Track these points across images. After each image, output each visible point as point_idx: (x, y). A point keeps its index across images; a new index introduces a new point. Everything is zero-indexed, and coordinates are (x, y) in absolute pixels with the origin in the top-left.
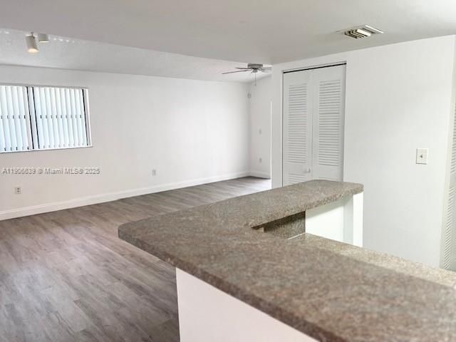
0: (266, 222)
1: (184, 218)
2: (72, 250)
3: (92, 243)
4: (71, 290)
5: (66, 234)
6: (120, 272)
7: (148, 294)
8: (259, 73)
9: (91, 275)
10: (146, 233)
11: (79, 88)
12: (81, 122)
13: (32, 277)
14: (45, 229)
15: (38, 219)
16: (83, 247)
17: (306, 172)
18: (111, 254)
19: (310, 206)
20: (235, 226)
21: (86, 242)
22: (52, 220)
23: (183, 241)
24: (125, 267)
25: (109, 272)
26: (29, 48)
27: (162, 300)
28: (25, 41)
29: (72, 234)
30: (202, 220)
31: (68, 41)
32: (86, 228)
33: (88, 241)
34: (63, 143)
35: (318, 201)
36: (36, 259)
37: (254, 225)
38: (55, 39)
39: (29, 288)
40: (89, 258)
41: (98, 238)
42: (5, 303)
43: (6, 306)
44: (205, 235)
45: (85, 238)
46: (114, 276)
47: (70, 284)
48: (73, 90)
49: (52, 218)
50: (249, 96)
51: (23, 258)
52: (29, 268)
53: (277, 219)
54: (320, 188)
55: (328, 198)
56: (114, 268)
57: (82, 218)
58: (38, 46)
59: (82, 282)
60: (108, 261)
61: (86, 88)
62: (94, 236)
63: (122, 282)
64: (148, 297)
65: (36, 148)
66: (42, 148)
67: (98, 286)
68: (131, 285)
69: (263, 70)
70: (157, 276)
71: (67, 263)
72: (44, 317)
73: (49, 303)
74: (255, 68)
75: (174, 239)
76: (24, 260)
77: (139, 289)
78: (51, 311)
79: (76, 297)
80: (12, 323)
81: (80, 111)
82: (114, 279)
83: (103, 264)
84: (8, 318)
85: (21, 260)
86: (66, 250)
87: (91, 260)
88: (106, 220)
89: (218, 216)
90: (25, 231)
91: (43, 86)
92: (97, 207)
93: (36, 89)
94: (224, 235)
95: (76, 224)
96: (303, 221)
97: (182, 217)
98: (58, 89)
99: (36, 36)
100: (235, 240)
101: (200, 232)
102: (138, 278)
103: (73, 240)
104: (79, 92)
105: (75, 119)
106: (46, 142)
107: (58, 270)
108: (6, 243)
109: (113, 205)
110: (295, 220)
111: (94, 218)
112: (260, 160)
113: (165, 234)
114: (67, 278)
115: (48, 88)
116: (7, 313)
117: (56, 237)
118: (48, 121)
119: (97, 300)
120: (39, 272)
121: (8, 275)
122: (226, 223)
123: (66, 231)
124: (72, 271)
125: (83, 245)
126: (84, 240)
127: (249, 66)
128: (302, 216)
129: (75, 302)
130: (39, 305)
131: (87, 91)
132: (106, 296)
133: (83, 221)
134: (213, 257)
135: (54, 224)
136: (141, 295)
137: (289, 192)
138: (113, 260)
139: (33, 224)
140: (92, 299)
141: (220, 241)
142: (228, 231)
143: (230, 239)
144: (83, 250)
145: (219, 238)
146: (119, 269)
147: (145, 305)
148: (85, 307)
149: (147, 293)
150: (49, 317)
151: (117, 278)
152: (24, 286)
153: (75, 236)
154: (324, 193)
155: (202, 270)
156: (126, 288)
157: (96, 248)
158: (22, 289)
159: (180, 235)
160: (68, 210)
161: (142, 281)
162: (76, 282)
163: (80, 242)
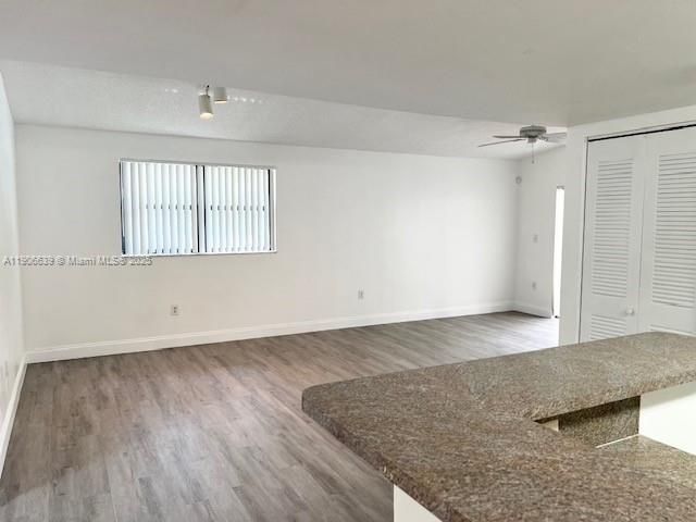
0: (566, 411)
1: (411, 387)
2: (237, 404)
3: (265, 397)
4: (231, 467)
5: (231, 378)
6: (304, 450)
7: (342, 493)
8: (539, 143)
9: (260, 449)
10: (347, 409)
11: (263, 168)
12: (264, 215)
13: (180, 440)
14: (205, 369)
15: (196, 352)
16: (253, 402)
17: (626, 314)
18: (291, 417)
19: (652, 386)
20: (507, 416)
21: (256, 393)
22: (215, 357)
23: (410, 434)
24: (311, 441)
25: (287, 448)
26: (201, 112)
27: (364, 508)
28: (197, 101)
29: (239, 379)
30: (443, 393)
31: (253, 101)
32: (260, 372)
33: (261, 392)
34: (237, 246)
35: (668, 378)
36: (189, 413)
37: (543, 415)
38: (236, 99)
39: (175, 456)
40: (259, 420)
41: (274, 390)
42: (140, 476)
43: (141, 480)
44: (450, 426)
45: (256, 388)
46: (294, 455)
47: (230, 459)
48: (255, 171)
49: (215, 353)
50: (519, 179)
51: (171, 409)
52: (177, 425)
53: (587, 407)
54: (667, 350)
55: (688, 374)
56: (294, 442)
57: (256, 357)
58: (214, 109)
59: (247, 458)
60: (284, 428)
61: (273, 167)
62: (269, 386)
63: (305, 466)
64: (342, 499)
65: (202, 251)
66: (209, 252)
67: (268, 468)
68: (319, 474)
69: (546, 139)
70: (357, 465)
71: (229, 425)
72: (189, 506)
73: (198, 485)
74: (532, 134)
75: (394, 427)
76: (172, 412)
77: (328, 482)
78: (200, 500)
79: (236, 482)
80: (145, 509)
81: (264, 201)
82: (292, 458)
83: (278, 432)
84: (141, 500)
85: (168, 411)
86: (228, 404)
87: (263, 424)
88: (287, 363)
89: (472, 390)
90: (179, 369)
91: (217, 165)
92: (277, 342)
93: (208, 169)
94: (488, 432)
95: (247, 365)
96: (635, 413)
97: (408, 384)
98: (236, 169)
99: (211, 94)
100: (510, 446)
101: (442, 420)
102: (329, 464)
103: (238, 389)
104: (263, 174)
105: (256, 212)
106: (216, 244)
107: (216, 433)
108: (152, 383)
109: (300, 340)
110: (620, 410)
111: (271, 358)
112: (534, 285)
113: (378, 416)
114: (227, 448)
115: (223, 168)
116: (140, 494)
117: (218, 382)
118: (220, 213)
119: (265, 491)
120: (190, 434)
121: (149, 432)
122: (490, 407)
123: (231, 374)
124: (235, 438)
125: (252, 399)
126: (254, 390)
127: (521, 132)
128: (634, 403)
129: (235, 489)
130: (184, 486)
131: (274, 172)
132: (280, 486)
133: (257, 362)
134: (468, 479)
135: (216, 363)
136: (331, 493)
137: (606, 354)
138: (294, 429)
139: (190, 360)
140: (259, 488)
141: (480, 444)
142: (494, 423)
143: (499, 442)
144: (251, 407)
145: (478, 438)
146: (301, 445)
147: (337, 512)
148: (247, 499)
149: (341, 491)
150: (196, 509)
151: (297, 459)
152: (168, 452)
153: (244, 384)
154: (679, 362)
155: (447, 504)
156: (310, 479)
157: (272, 406)
158: (164, 456)
159: (404, 421)
160: (238, 342)
161: (334, 468)
162: (239, 458)
163: (249, 394)
